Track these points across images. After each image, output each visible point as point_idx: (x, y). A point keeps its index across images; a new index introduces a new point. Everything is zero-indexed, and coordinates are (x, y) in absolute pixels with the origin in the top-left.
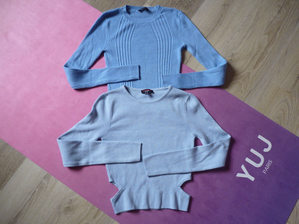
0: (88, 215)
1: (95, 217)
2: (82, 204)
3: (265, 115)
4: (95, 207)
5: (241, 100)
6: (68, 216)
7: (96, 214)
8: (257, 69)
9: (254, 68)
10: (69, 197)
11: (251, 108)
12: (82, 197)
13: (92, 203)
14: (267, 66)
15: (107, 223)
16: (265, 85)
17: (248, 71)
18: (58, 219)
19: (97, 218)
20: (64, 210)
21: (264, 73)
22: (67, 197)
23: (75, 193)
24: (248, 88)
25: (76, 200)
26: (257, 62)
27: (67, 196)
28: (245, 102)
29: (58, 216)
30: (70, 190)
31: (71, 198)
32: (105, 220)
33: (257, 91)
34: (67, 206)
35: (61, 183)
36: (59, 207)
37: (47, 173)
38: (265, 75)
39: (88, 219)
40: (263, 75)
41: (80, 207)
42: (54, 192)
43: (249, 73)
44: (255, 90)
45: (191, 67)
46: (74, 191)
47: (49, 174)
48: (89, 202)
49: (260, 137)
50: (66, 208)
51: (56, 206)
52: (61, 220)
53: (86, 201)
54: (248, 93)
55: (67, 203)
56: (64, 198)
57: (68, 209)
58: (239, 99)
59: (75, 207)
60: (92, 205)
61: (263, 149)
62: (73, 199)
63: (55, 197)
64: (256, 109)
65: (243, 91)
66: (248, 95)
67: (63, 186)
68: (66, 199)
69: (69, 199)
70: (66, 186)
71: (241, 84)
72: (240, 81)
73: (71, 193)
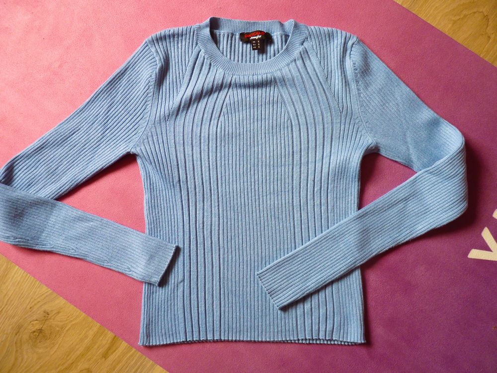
0: (88, 349)
1: (105, 356)
2: (73, 323)
4: (106, 331)
5: (486, 59)
6: (41, 351)
7: (109, 348)
10: (41, 306)
12: (72, 307)
13: (98, 322)
15: (137, 370)
18: (16, 359)
19: (112, 358)
20: (30, 337)
22: (35, 304)
23: (55, 294)
25: (58, 313)
27: (36, 302)
29: (17, 351)
30: (45, 289)
31: (47, 307)
32: (132, 363)
34: (38, 327)
35: (21, 271)
36: (18, 329)
39: (89, 360)
41: (68, 330)
42: (5, 293)
46: (54, 290)
48: (90, 319)
50: (34, 332)
51: (10, 327)
52: (22, 360)
53: (84, 315)
55: (37, 320)
56: (28, 307)
57: (40, 335)
58: (481, 58)
59: (58, 329)
60: (98, 325)
62: (52, 311)
63: (6, 305)
65: (492, 36)
67: (26, 279)
68: (34, 310)
69: (43, 309)
70: (33, 278)
71: (486, 17)
72: (484, 10)
73: (47, 296)
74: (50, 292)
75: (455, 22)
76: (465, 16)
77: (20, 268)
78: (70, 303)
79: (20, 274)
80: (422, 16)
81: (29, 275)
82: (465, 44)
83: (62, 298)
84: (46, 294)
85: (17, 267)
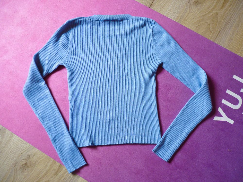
0: (48, 171)
1: (56, 174)
2: (41, 159)
3: (238, 54)
4: (56, 162)
5: (211, 40)
6: (26, 174)
7: (58, 170)
8: (224, 9)
9: (222, 8)
10: (26, 153)
11: (222, 48)
12: (41, 152)
13: (52, 158)
14: (235, 6)
15: (70, 180)
16: (235, 25)
17: (216, 12)
18: (14, 178)
19: (59, 175)
20: (21, 167)
21: (233, 13)
22: (24, 152)
23: (33, 147)
24: (217, 28)
25: (34, 155)
26: (224, 2)
28: (215, 42)
29: (14, 174)
30: (28, 145)
31: (29, 153)
32: (68, 177)
33: (226, 31)
34: (25, 162)
35: (17, 137)
36: (16, 164)
37: (2, 126)
38: (233, 15)
39: (48, 176)
40: (231, 15)
41: (39, 163)
42: (10, 148)
43: (217, 14)
44: (225, 30)
45: (155, 10)
46: (32, 145)
47: (4, 127)
48: (49, 157)
49: (235, 77)
50: (23, 165)
51: (12, 163)
52: (17, 178)
53: (46, 155)
54: (218, 32)
55: (24, 159)
56: (21, 153)
57: (25, 166)
58: (209, 40)
59: (34, 163)
60: (53, 160)
61: (240, 90)
62: (31, 154)
63: (10, 153)
64: (228, 49)
65: (212, 32)
66: (218, 35)
67: (20, 140)
68: (23, 154)
69: (27, 154)
70: (23, 140)
71: (209, 25)
72: (208, 22)
73: (29, 148)
74: (30, 146)
75: (197, 27)
76: (201, 24)
77: (17, 136)
78: (40, 150)
79: (17, 139)
80: (184, 25)
81: (21, 139)
82: (202, 35)
83: (36, 148)
84: (29, 147)
85: (16, 135)
